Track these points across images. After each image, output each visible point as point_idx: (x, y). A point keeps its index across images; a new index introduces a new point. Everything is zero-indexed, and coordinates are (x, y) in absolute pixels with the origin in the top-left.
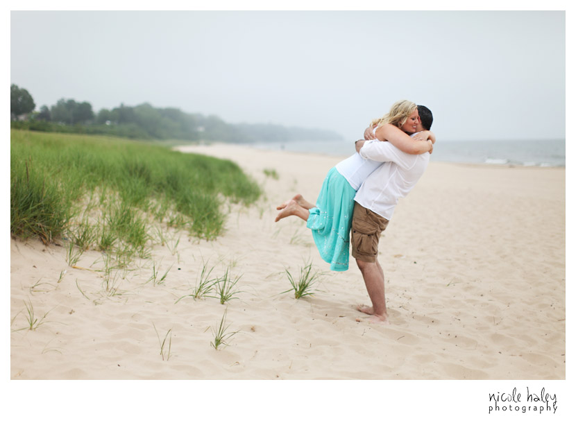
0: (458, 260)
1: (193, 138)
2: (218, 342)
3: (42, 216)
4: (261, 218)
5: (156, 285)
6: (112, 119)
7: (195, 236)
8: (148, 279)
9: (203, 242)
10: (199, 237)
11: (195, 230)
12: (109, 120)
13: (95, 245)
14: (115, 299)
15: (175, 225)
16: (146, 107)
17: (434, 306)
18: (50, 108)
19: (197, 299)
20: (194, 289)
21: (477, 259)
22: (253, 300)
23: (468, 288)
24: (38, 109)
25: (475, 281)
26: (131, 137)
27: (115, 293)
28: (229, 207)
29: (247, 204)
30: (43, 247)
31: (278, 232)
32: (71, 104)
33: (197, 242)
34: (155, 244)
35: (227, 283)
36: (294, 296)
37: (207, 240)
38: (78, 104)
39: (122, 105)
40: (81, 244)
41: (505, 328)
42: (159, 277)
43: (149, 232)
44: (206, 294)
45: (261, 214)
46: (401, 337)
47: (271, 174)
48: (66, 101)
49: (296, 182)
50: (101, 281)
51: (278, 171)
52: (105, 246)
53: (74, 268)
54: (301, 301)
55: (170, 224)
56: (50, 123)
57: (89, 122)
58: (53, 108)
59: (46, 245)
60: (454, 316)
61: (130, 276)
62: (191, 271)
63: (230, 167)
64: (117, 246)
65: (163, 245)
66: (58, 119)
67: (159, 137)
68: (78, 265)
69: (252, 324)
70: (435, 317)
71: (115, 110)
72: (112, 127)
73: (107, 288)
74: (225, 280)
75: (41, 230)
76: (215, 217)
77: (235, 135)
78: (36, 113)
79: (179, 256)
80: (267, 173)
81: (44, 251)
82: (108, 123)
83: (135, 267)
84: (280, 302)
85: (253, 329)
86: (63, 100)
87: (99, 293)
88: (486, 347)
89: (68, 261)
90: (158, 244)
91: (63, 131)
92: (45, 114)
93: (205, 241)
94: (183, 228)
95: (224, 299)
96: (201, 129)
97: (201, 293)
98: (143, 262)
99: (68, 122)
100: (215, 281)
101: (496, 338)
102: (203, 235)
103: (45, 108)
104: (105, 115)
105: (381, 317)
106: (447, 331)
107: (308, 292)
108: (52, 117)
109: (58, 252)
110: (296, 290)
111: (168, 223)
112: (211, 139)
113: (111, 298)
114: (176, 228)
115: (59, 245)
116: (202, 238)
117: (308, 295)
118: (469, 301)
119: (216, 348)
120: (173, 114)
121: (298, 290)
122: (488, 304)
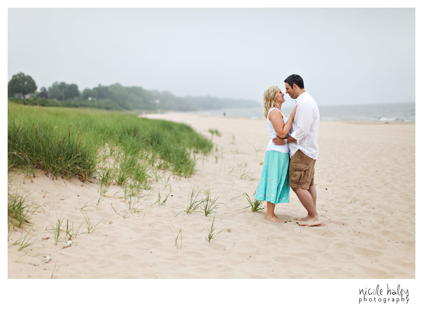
0: (355, 187)
1: (152, 108)
2: (210, 238)
3: (80, 163)
4: (216, 163)
5: (161, 206)
6: (93, 96)
7: (177, 175)
8: (154, 202)
9: (183, 178)
10: (180, 175)
11: (177, 171)
12: (91, 97)
13: (114, 181)
14: (136, 214)
15: (162, 168)
16: (117, 87)
17: (343, 215)
18: (47, 89)
19: (189, 213)
20: (187, 207)
21: (368, 186)
22: (225, 213)
23: (364, 204)
24: (39, 90)
25: (368, 200)
26: (107, 109)
27: (136, 211)
28: (194, 156)
29: (205, 153)
30: (82, 183)
31: (232, 171)
32: (63, 86)
33: (179, 179)
34: (151, 181)
35: (209, 202)
36: (252, 211)
37: (186, 177)
38: (68, 85)
39: (100, 85)
40: (105, 181)
41: (391, 227)
42: (162, 200)
43: (147, 173)
44: (195, 210)
45: (217, 160)
46: (324, 234)
47: (215, 132)
48: (59, 83)
49: (234, 138)
50: (123, 204)
51: (220, 130)
52: (121, 182)
53: (104, 196)
54: (256, 213)
55: (159, 167)
56: (48, 100)
57: (76, 99)
58: (50, 88)
59: (83, 181)
60: (357, 221)
61: (141, 200)
62: (180, 197)
63: (187, 128)
64: (129, 181)
65: (157, 181)
66: (53, 97)
67: (127, 109)
68: (106, 194)
69: (228, 227)
70: (344, 222)
71: (95, 89)
72: (93, 101)
73: (130, 208)
74: (208, 200)
75: (80, 172)
76: (188, 162)
77: (183, 106)
78: (37, 93)
79: (170, 188)
80: (211, 132)
81: (82, 186)
82: (90, 99)
83: (143, 195)
84: (242, 214)
85: (229, 231)
86: (56, 82)
87: (125, 211)
88: (380, 238)
89: (100, 192)
90: (154, 180)
91: (57, 106)
92: (44, 94)
93: (184, 178)
94: (168, 169)
95: (207, 213)
96: (158, 102)
97: (192, 210)
98: (148, 192)
99: (60, 99)
100: (201, 202)
101: (385, 233)
102: (182, 174)
103: (44, 89)
104: (88, 93)
105: (314, 218)
106: (353, 230)
107: (261, 208)
108: (49, 95)
109: (91, 186)
110: (252, 206)
111: (158, 167)
112: (165, 108)
113: (133, 214)
114: (163, 170)
115: (91, 182)
116: (182, 176)
117: (260, 210)
118: (365, 212)
119: (209, 241)
120: (137, 91)
121: (254, 206)
122: (378, 214)
